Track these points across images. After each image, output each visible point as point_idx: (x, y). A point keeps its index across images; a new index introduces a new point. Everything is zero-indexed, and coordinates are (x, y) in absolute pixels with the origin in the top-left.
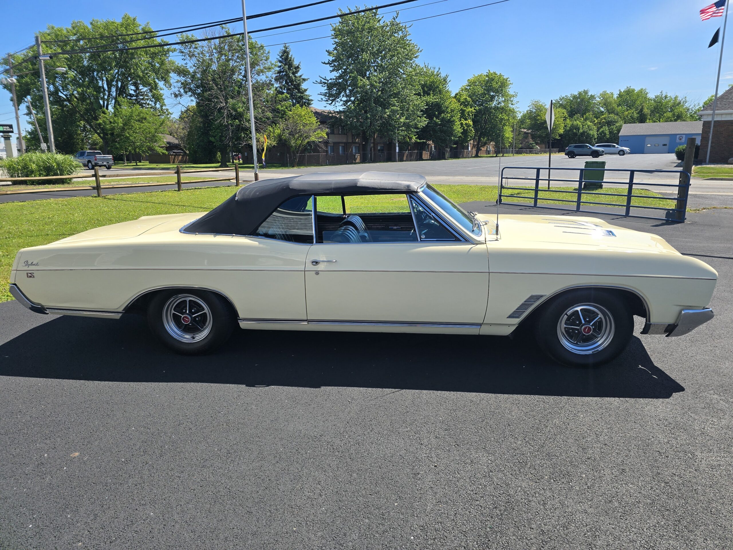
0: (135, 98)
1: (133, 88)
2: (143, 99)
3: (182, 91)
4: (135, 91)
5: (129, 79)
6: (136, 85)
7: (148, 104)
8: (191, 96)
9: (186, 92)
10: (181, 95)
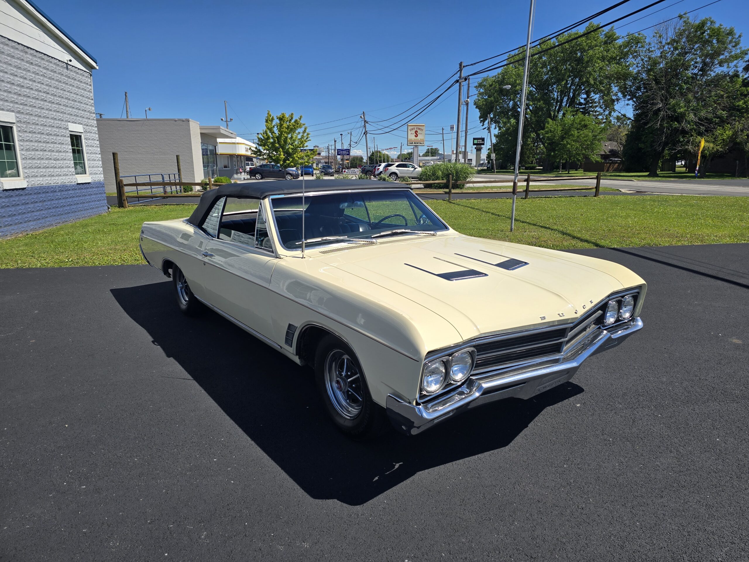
0: (584, 106)
1: (585, 96)
2: (591, 107)
3: (620, 95)
4: (585, 99)
5: (583, 88)
6: (588, 93)
7: (596, 112)
8: (629, 100)
9: (624, 96)
10: (618, 100)
